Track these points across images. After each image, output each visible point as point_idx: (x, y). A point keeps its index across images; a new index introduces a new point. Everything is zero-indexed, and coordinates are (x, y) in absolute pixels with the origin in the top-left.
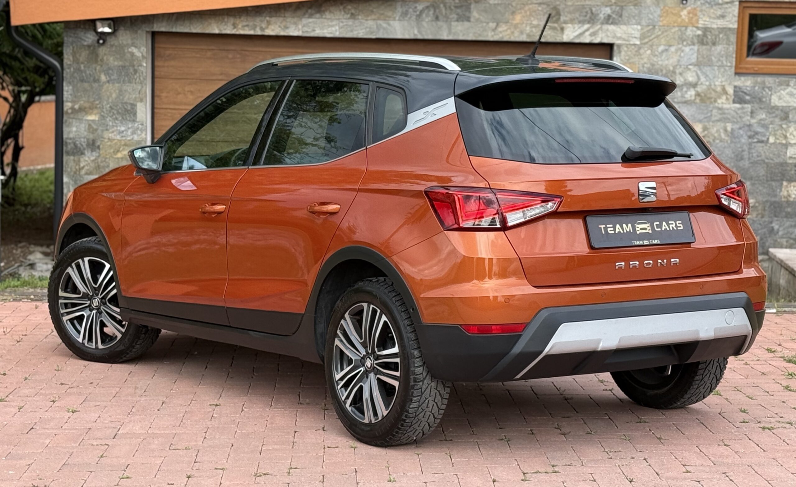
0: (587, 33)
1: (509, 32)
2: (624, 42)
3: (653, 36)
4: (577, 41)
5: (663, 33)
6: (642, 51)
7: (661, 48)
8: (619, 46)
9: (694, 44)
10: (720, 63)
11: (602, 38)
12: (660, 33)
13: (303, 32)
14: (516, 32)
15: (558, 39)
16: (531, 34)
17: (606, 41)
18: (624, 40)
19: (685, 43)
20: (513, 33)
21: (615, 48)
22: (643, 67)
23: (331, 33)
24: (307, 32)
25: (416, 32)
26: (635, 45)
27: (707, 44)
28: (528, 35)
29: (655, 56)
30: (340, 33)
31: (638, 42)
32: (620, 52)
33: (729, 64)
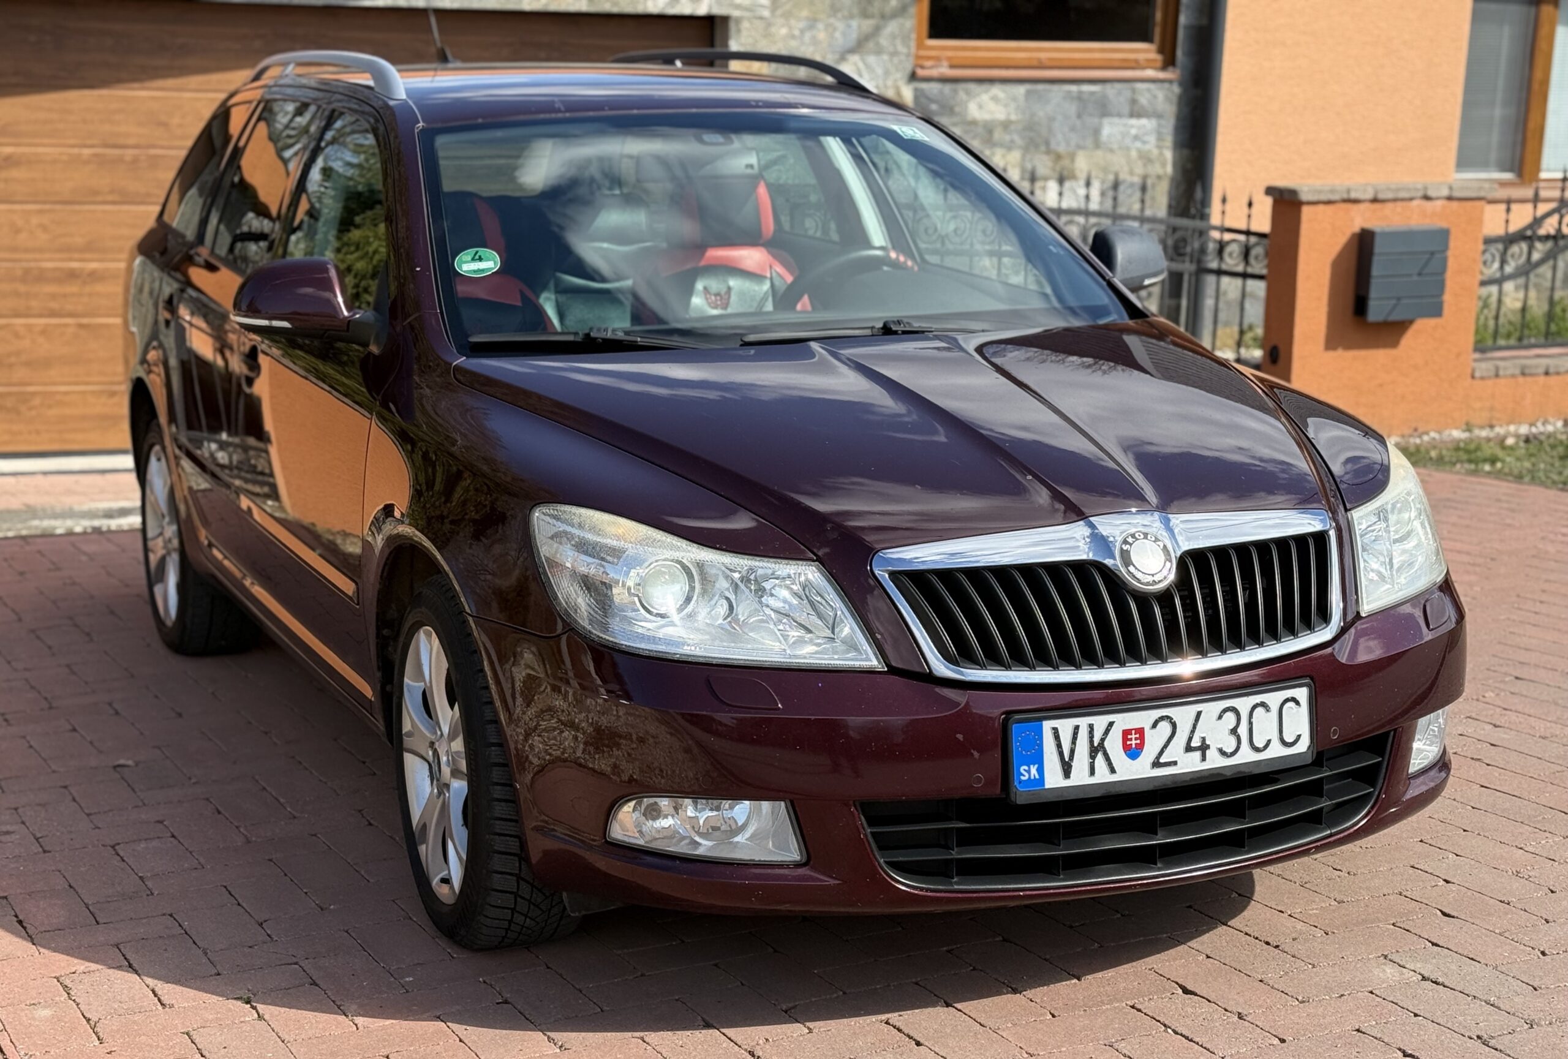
2: (746, 14)
3: (790, 4)
6: (773, 30)
7: (802, 25)
8: (738, 20)
9: (851, 17)
10: (891, 49)
11: (710, 7)
15: (640, 9)
17: (717, 11)
18: (746, 9)
19: (839, 15)
21: (732, 23)
26: (761, 18)
27: (872, 16)
29: (793, 37)
31: (766, 13)
33: (905, 50)
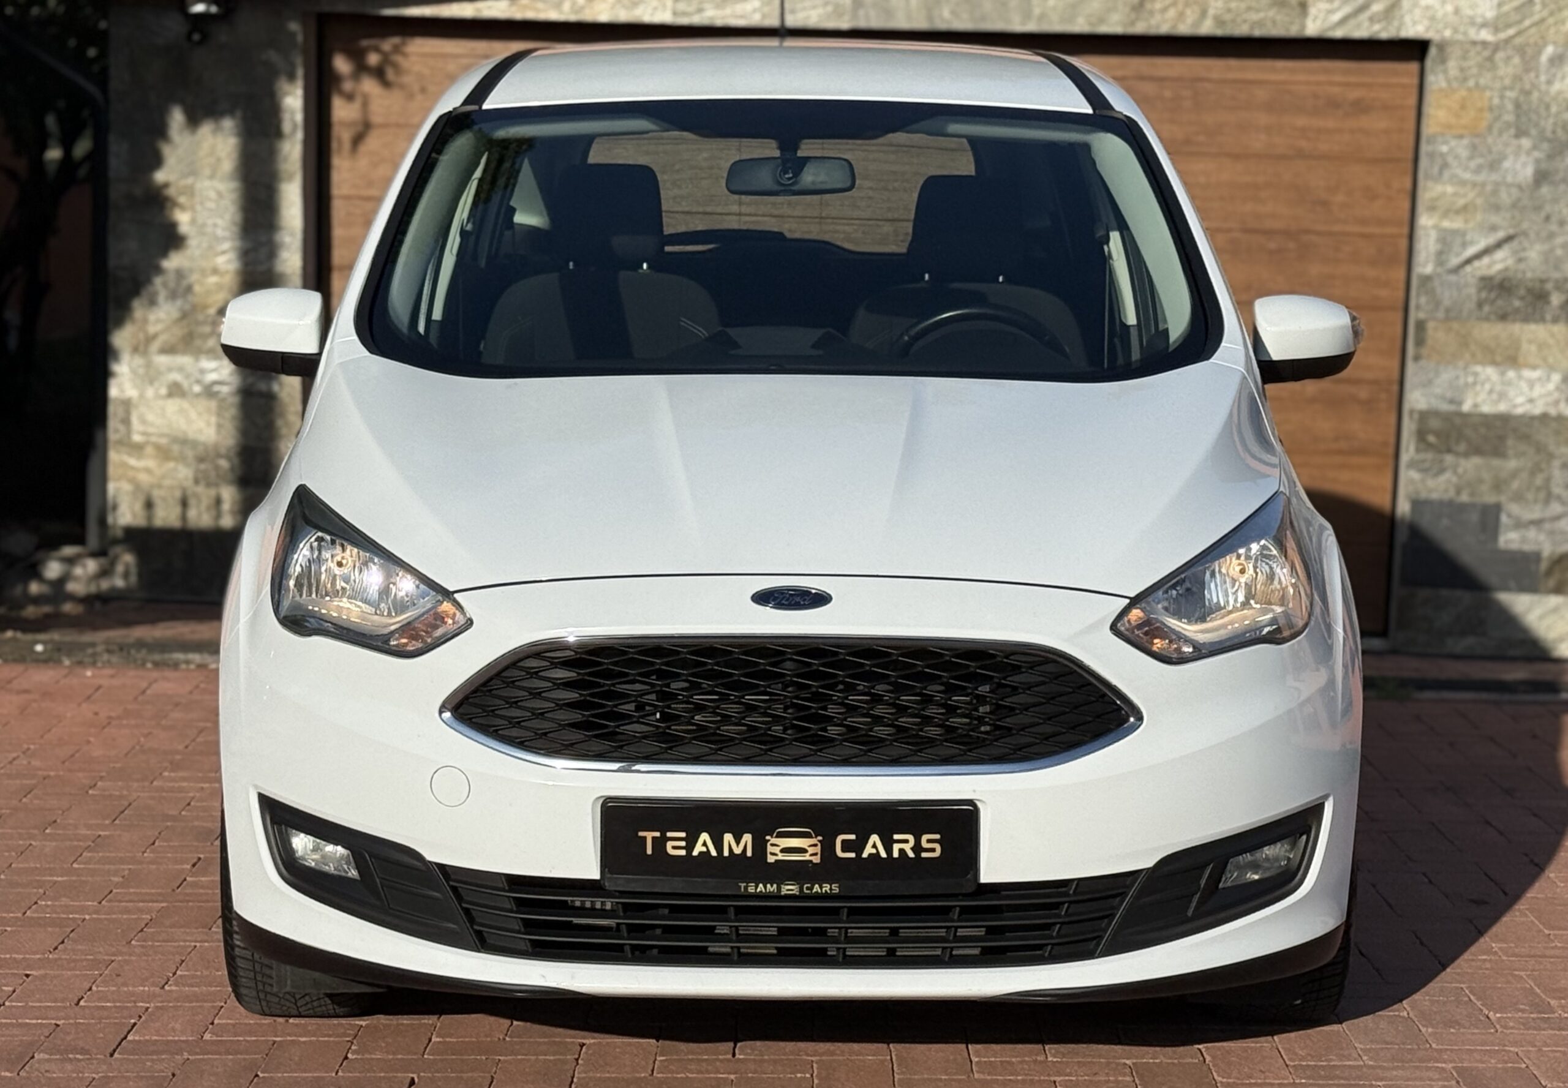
0: (1364, 16)
1: (1172, 13)
2: (1455, 37)
3: (1527, 23)
4: (1339, 34)
5: (1552, 14)
6: (1499, 59)
7: (1548, 52)
8: (1442, 46)
11: (1400, 28)
12: (1545, 13)
13: (675, 13)
14: (1188, 12)
15: (1293, 31)
16: (1228, 17)
17: (1410, 34)
18: (1456, 30)
20: (1181, 15)
21: (1433, 52)
22: (1502, 97)
23: (742, 17)
24: (685, 14)
25: (946, 13)
26: (1482, 43)
28: (1219, 21)
30: (764, 16)
31: (1489, 38)
32: (1443, 60)
